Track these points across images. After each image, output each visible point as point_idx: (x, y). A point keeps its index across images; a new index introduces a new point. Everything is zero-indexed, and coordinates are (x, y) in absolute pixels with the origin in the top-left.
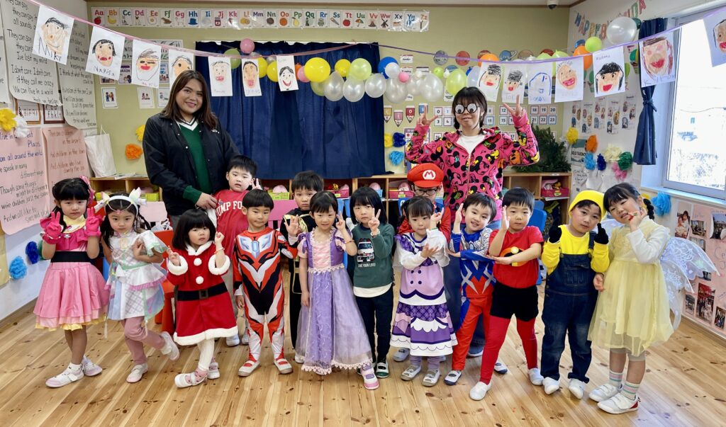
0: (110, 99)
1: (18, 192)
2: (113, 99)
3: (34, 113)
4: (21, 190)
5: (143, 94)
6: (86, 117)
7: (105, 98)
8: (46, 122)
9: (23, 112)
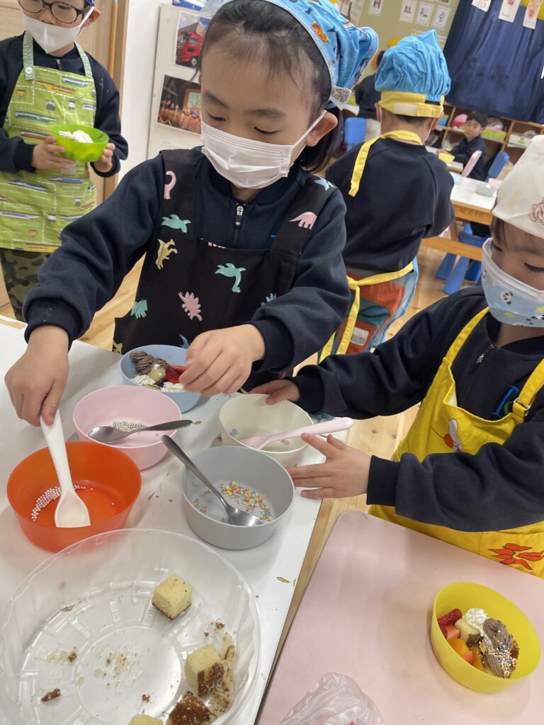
0: (377, 6)
2: (379, 7)
5: (407, 7)
7: (373, 4)
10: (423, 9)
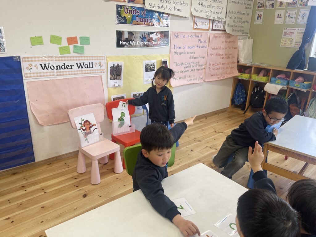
0: (259, 18)
1: (186, 66)
2: (261, 18)
3: (206, 24)
4: (188, 65)
6: (242, 29)
7: (257, 17)
8: (213, 30)
9: (198, 23)
10: (289, 14)
